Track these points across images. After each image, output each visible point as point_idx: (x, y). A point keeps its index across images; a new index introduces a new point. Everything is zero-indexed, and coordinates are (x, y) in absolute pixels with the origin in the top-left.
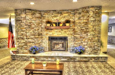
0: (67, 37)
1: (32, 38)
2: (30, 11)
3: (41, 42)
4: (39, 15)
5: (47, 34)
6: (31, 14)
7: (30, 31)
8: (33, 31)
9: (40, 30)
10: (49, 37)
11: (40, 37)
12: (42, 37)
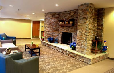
0: (72, 33)
1: (51, 32)
2: (51, 14)
3: (57, 36)
4: (58, 16)
5: (61, 30)
6: (51, 16)
7: (50, 27)
8: (52, 27)
9: (57, 27)
10: (62, 32)
11: (57, 31)
12: (59, 32)
